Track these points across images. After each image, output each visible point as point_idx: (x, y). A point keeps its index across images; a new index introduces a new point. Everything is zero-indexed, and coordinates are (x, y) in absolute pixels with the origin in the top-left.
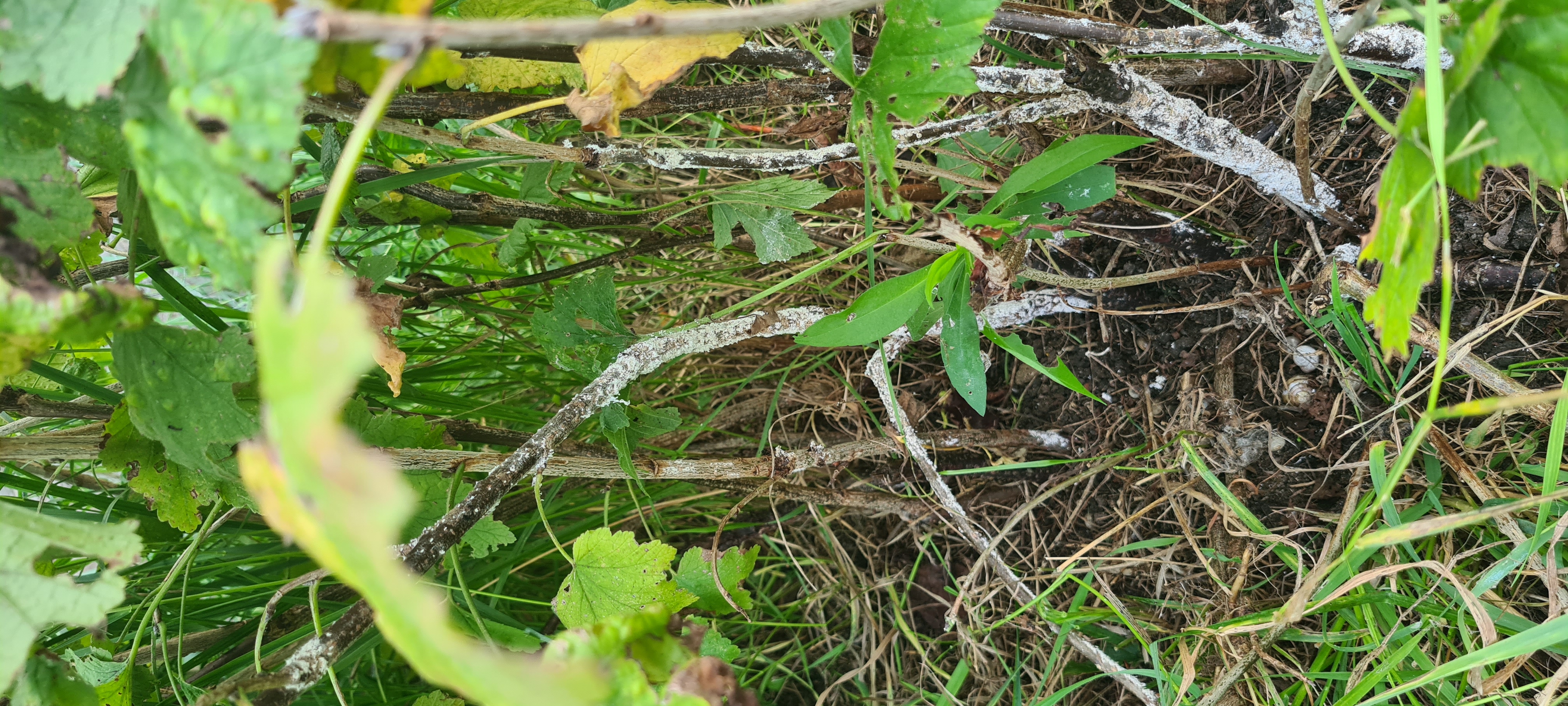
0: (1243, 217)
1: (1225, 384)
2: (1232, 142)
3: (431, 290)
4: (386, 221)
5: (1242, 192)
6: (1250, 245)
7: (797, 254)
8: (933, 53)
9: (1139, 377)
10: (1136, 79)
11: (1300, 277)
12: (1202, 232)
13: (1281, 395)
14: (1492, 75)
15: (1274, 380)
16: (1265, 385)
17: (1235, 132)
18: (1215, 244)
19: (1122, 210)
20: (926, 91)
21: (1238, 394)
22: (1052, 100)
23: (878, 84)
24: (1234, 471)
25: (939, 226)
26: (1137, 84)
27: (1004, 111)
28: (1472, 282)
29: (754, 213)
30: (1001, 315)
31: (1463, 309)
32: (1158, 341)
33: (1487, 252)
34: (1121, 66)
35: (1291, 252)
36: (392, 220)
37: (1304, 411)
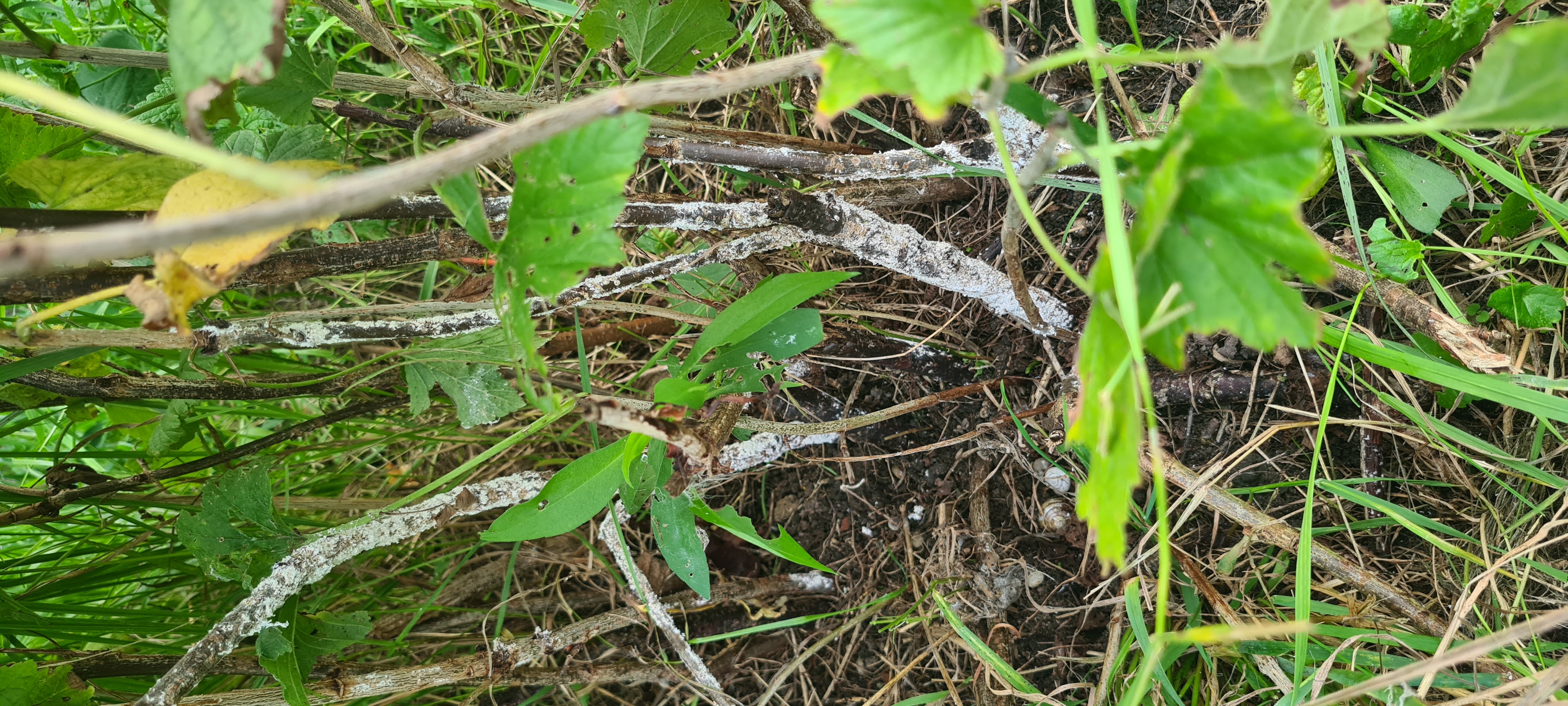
0: (982, 336)
1: (980, 516)
2: (956, 266)
3: (62, 492)
4: (21, 405)
5: (977, 311)
6: (992, 365)
7: (505, 414)
8: (571, 215)
9: (897, 508)
10: (847, 208)
11: (1044, 395)
12: (943, 354)
13: (1037, 521)
14: (1180, 231)
15: (1028, 505)
16: (1020, 511)
17: (958, 255)
18: (957, 365)
19: (855, 341)
20: (566, 260)
21: (995, 523)
22: (762, 234)
23: (517, 251)
24: (994, 615)
25: (600, 417)
26: (848, 214)
27: (711, 250)
28: (1208, 396)
29: (453, 371)
30: (746, 456)
31: (1202, 421)
32: (913, 468)
33: (1218, 364)
34: (830, 196)
35: (1032, 370)
36: (27, 404)
37: (1062, 537)
